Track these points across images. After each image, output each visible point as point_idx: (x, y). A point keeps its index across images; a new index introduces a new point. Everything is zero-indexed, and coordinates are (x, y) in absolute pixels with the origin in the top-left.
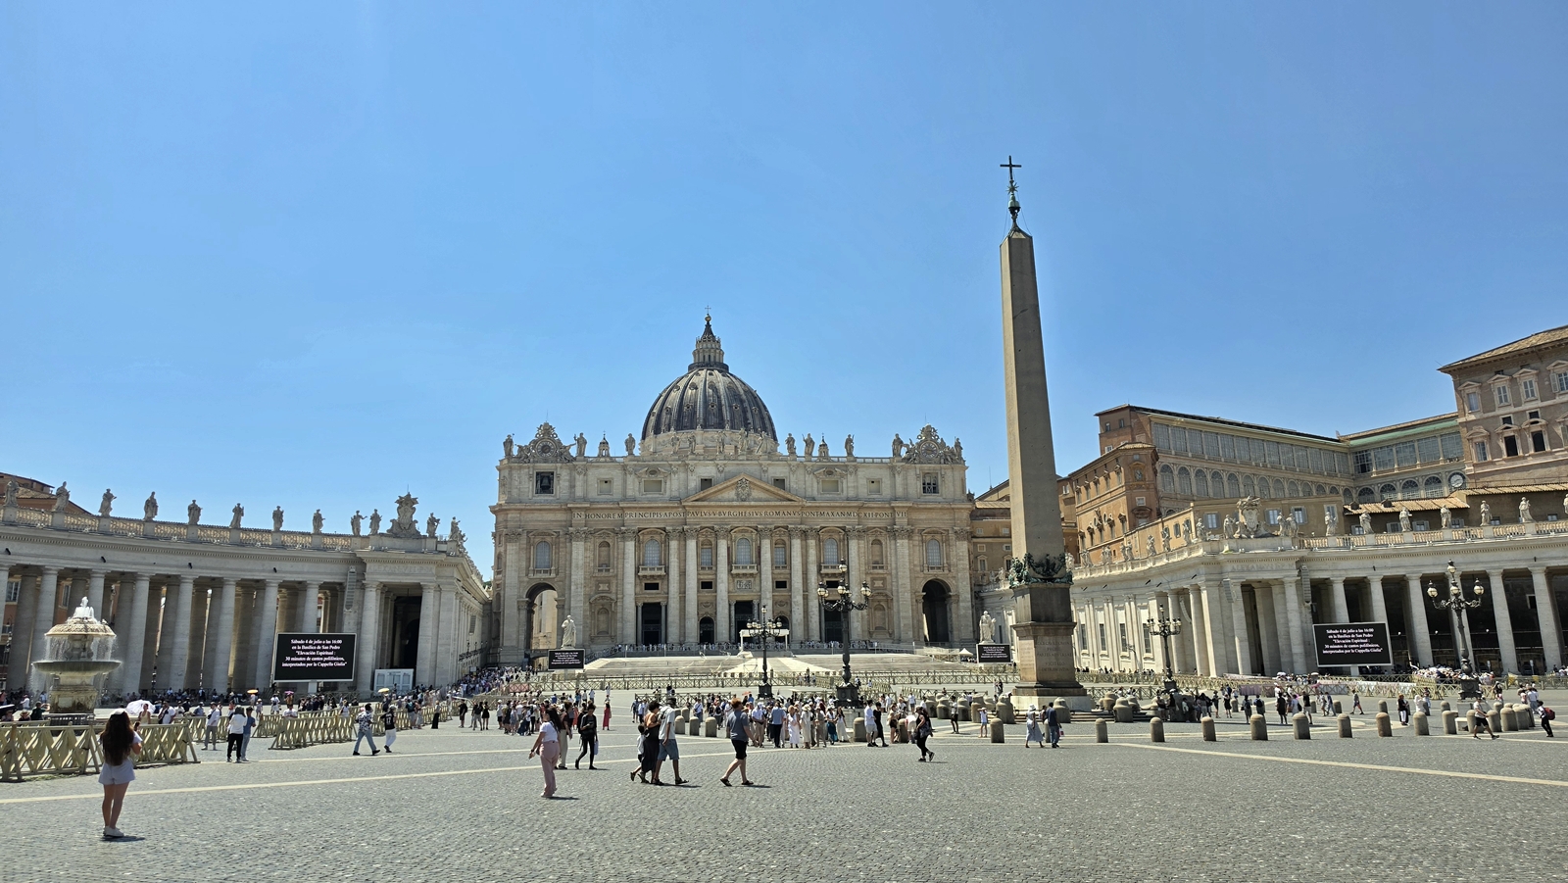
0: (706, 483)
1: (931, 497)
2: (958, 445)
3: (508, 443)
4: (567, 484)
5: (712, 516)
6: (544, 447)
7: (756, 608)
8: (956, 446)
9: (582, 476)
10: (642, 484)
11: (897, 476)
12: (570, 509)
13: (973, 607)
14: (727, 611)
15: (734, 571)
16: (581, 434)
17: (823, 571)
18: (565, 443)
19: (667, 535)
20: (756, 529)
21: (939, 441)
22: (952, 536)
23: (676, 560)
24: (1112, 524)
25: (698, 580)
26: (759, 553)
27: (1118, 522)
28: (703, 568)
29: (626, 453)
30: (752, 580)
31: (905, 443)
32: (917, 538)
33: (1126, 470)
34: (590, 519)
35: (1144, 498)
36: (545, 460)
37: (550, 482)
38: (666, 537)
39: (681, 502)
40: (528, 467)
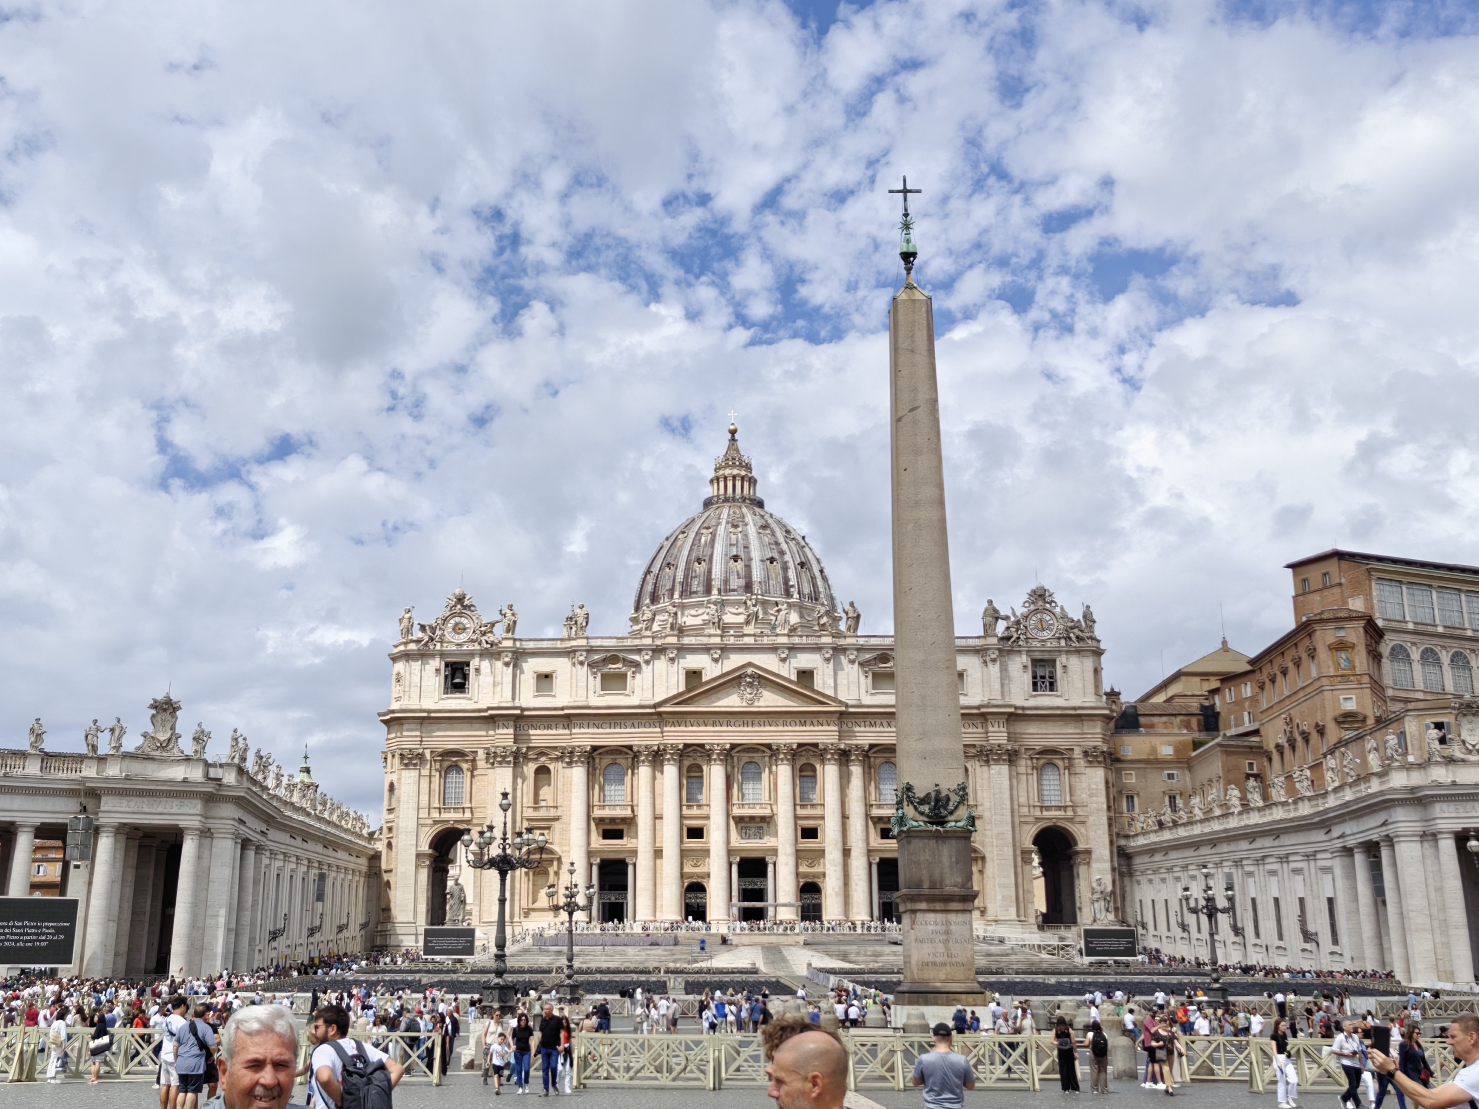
0: (693, 675)
1: (1046, 701)
2: (1088, 616)
3: (406, 621)
4: (490, 679)
5: (703, 728)
6: (457, 624)
7: (770, 868)
8: (1085, 617)
9: (510, 669)
10: (599, 679)
11: (990, 665)
12: (492, 717)
13: (1113, 869)
14: (724, 874)
15: (736, 811)
16: (510, 607)
17: (875, 812)
18: (487, 619)
19: (636, 757)
20: (769, 746)
21: (1058, 610)
22: (1080, 762)
23: (648, 794)
25: (681, 825)
26: (776, 784)
27: (1314, 735)
28: (687, 808)
30: (765, 826)
31: (1003, 613)
32: (1023, 762)
33: (1323, 654)
34: (523, 732)
35: (1354, 697)
36: (458, 645)
37: (465, 677)
38: (633, 759)
39: (655, 706)
40: (433, 656)
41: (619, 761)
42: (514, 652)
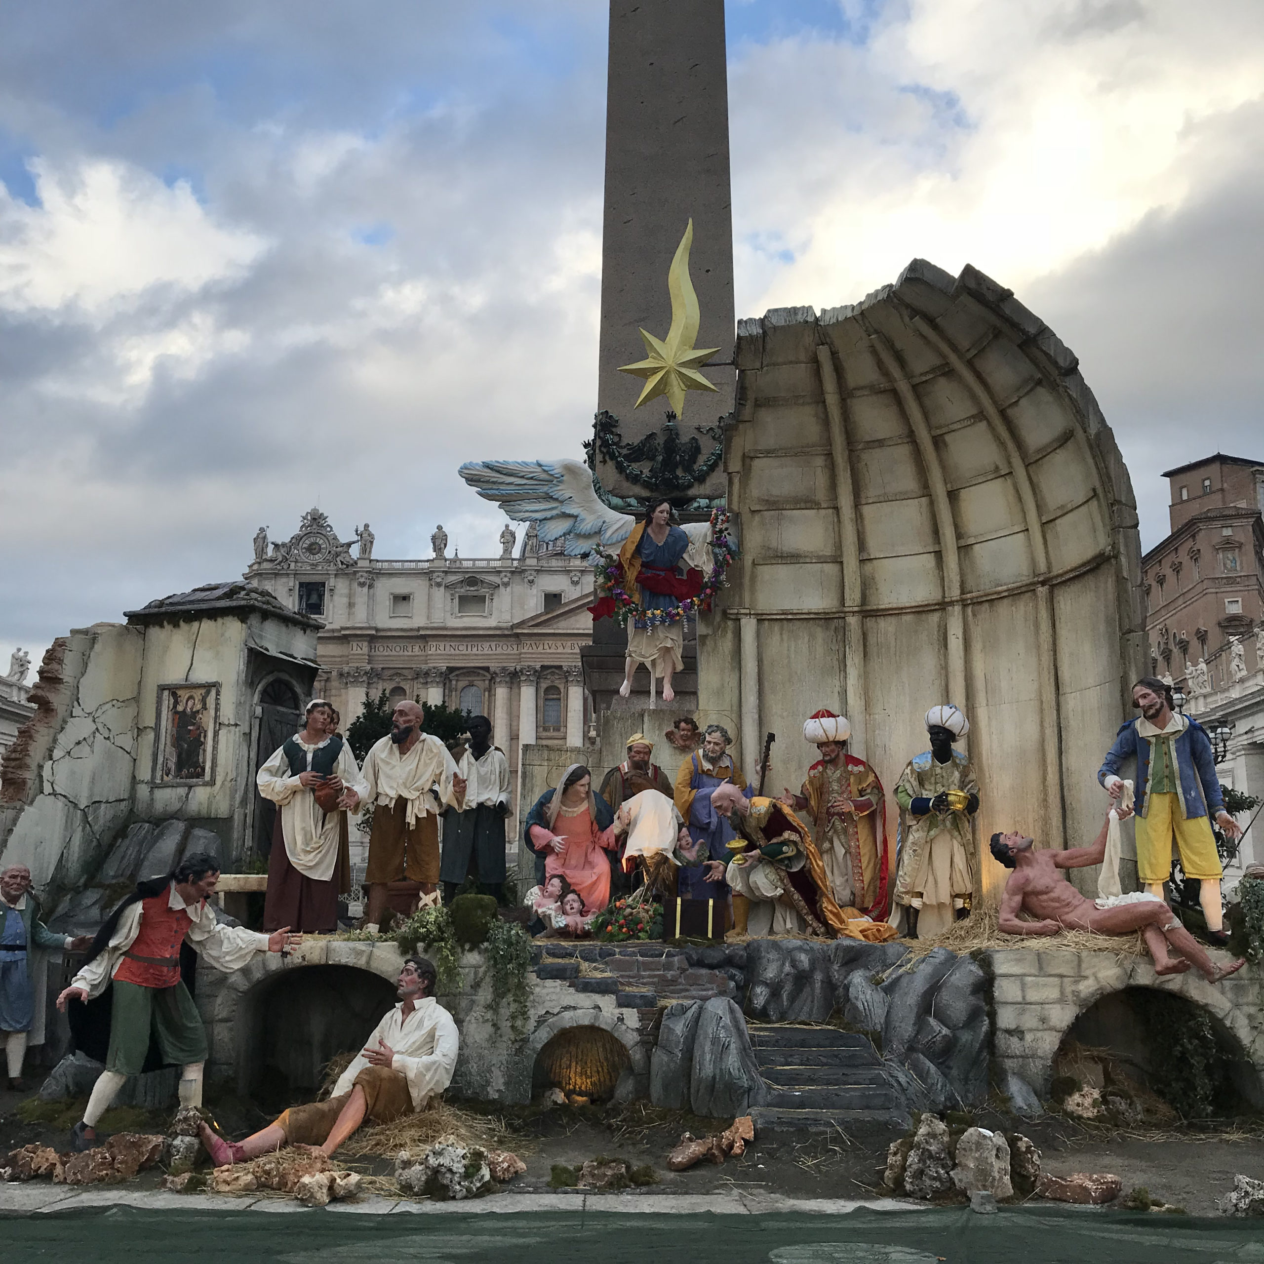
0: (553, 599)
3: (261, 540)
4: (345, 600)
5: (560, 650)
6: (312, 544)
9: (365, 589)
10: (456, 601)
12: (346, 637)
16: (366, 526)
18: (343, 540)
19: (492, 678)
23: (505, 716)
24: (1184, 646)
27: (1195, 644)
28: (546, 729)
29: (434, 555)
33: (1207, 554)
34: (378, 653)
35: (1240, 599)
36: (313, 565)
37: (321, 597)
38: (490, 680)
39: (512, 627)
40: (288, 574)
41: (476, 683)
42: (369, 572)
